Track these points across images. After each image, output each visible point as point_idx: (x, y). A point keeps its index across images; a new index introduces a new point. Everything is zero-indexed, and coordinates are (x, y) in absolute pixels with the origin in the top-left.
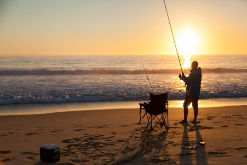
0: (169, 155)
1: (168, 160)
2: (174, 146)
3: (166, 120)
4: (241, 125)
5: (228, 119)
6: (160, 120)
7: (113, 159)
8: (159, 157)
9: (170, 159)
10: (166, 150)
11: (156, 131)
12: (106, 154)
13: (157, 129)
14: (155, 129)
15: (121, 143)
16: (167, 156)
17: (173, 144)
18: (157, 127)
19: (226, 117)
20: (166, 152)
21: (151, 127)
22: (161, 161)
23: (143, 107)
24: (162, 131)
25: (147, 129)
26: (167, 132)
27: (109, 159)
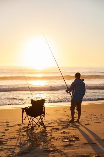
0: (56, 147)
1: (56, 150)
2: (56, 140)
3: (43, 120)
4: (99, 123)
5: (88, 119)
6: (38, 121)
7: (14, 152)
8: (49, 148)
9: (58, 150)
10: (51, 143)
11: (36, 130)
12: (5, 149)
13: (37, 128)
14: (35, 128)
15: (13, 140)
16: (54, 147)
17: (55, 139)
18: (37, 127)
19: (86, 117)
20: (52, 144)
21: (32, 127)
22: (51, 151)
23: (25, 111)
24: (41, 130)
25: (29, 128)
26: (46, 130)
27: (10, 152)
